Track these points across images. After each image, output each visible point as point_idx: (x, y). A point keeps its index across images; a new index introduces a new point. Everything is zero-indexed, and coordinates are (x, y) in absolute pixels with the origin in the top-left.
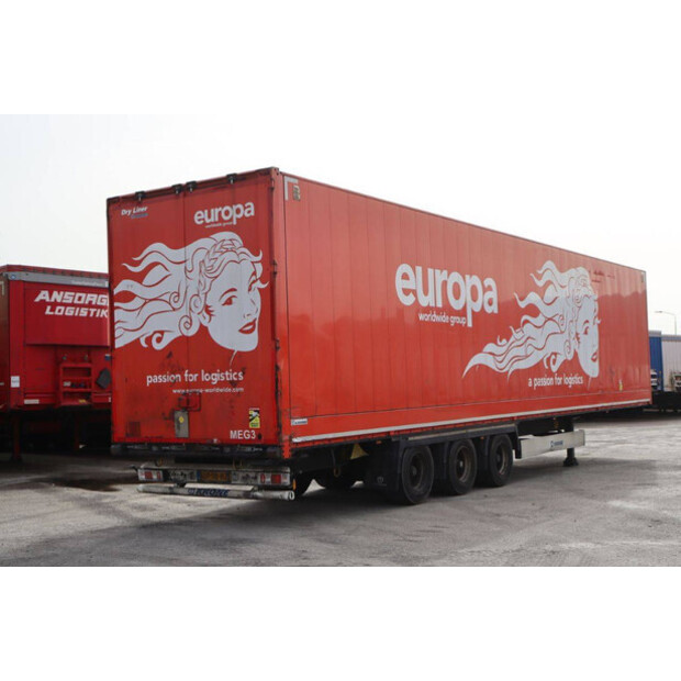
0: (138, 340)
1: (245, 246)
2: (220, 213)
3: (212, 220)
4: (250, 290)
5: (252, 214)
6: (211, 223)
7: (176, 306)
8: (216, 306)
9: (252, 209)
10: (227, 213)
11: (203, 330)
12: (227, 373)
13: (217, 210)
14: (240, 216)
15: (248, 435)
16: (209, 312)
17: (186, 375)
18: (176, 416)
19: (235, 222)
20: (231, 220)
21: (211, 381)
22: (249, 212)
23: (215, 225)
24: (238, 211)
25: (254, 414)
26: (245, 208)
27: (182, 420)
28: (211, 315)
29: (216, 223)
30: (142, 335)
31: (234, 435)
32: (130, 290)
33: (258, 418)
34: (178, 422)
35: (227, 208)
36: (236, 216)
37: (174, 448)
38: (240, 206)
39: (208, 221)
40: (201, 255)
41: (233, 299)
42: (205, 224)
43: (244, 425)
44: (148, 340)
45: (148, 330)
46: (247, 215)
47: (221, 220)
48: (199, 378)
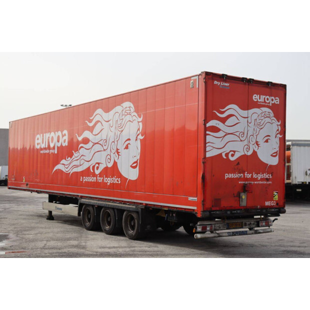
0: (221, 154)
1: (274, 117)
2: (265, 98)
3: (261, 100)
4: (276, 137)
5: (278, 103)
6: (260, 102)
7: (242, 139)
8: (261, 143)
9: (278, 100)
10: (268, 99)
11: (255, 153)
12: (265, 175)
13: (264, 97)
14: (273, 102)
15: (273, 204)
16: (258, 145)
17: (246, 174)
18: (241, 195)
19: (271, 105)
20: (269, 103)
21: (257, 178)
22: (277, 102)
23: (262, 103)
24: (272, 100)
25: (276, 194)
26: (275, 99)
27: (244, 197)
28: (258, 146)
29: (263, 102)
30: (223, 152)
31: (267, 204)
32: (217, 126)
33: (277, 196)
34: (242, 198)
35: (268, 97)
36: (271, 102)
37: (238, 212)
38: (273, 98)
39: (259, 100)
40: (255, 116)
41: (269, 140)
42: (257, 101)
43: (271, 199)
44: (227, 155)
45: (227, 149)
46: (276, 103)
47: (265, 102)
48: (252, 176)
